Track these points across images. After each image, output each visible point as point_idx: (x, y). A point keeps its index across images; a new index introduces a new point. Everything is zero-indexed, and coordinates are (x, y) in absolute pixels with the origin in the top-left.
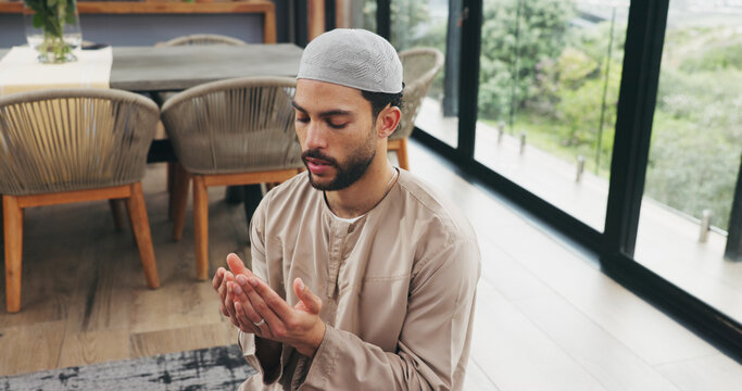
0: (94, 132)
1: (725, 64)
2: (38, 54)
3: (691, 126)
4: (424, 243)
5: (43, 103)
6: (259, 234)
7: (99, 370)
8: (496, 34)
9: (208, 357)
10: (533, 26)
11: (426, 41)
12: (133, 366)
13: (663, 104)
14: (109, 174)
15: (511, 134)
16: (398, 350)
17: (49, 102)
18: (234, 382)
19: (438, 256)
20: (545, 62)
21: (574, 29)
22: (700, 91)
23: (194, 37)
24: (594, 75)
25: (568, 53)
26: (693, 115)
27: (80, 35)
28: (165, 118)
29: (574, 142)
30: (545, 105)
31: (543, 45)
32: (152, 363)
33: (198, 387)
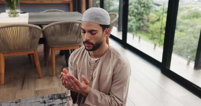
0: (24, 36)
1: (193, 17)
2: (8, 14)
3: (184, 34)
4: (116, 65)
5: (10, 28)
6: (71, 63)
7: (26, 100)
8: (132, 9)
9: (55, 96)
10: (142, 7)
11: (113, 11)
12: (35, 99)
13: (177, 28)
14: (28, 47)
15: (136, 36)
16: (109, 94)
17: (12, 27)
18: (63, 103)
19: (120, 69)
20: (145, 17)
21: (153, 8)
22: (187, 24)
23: (51, 10)
24: (158, 20)
25: (151, 14)
26: (185, 31)
27: (20, 9)
28: (43, 32)
29: (153, 38)
30: (145, 28)
31: (144, 12)
32: (40, 98)
33: (53, 104)
